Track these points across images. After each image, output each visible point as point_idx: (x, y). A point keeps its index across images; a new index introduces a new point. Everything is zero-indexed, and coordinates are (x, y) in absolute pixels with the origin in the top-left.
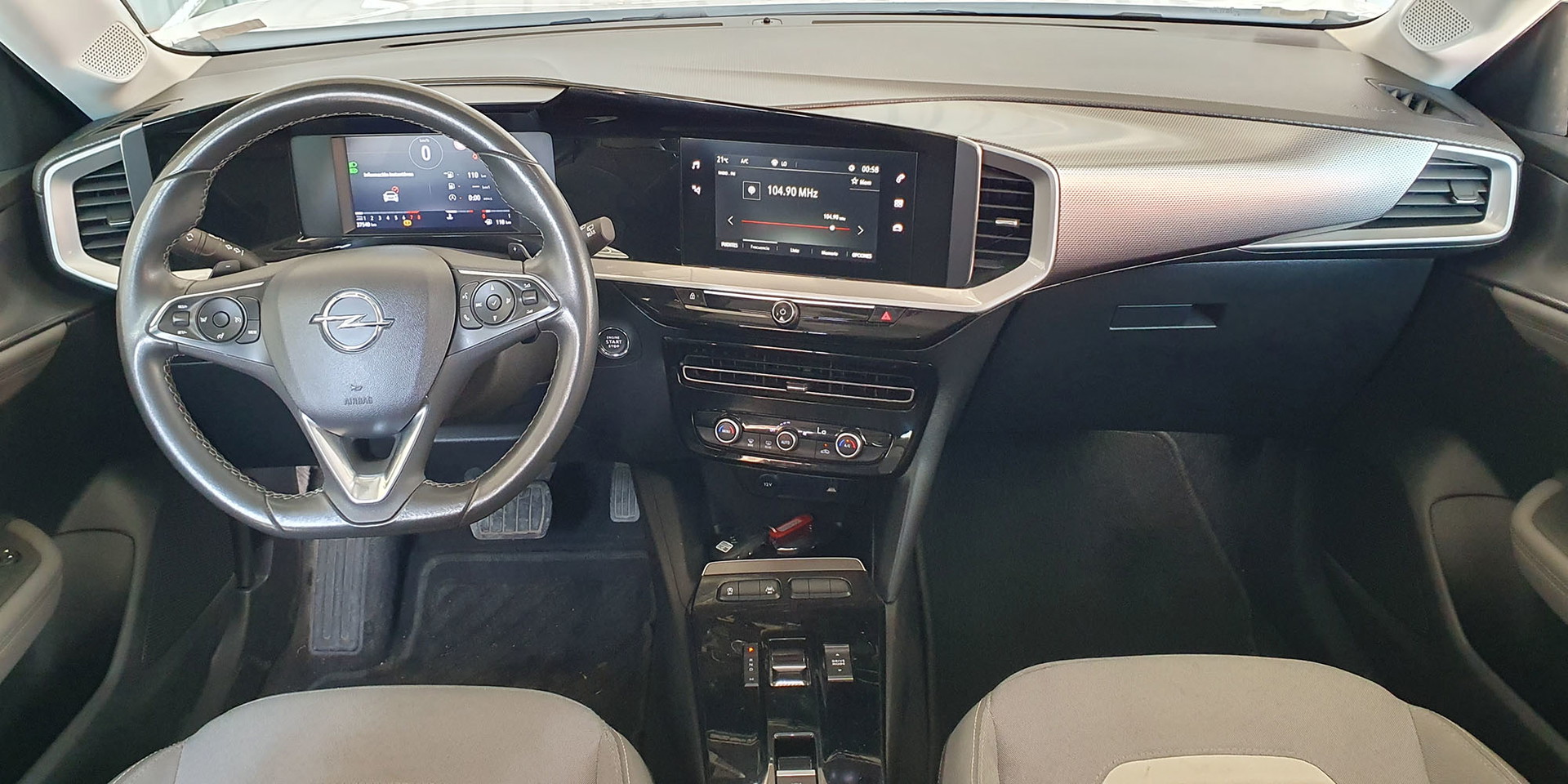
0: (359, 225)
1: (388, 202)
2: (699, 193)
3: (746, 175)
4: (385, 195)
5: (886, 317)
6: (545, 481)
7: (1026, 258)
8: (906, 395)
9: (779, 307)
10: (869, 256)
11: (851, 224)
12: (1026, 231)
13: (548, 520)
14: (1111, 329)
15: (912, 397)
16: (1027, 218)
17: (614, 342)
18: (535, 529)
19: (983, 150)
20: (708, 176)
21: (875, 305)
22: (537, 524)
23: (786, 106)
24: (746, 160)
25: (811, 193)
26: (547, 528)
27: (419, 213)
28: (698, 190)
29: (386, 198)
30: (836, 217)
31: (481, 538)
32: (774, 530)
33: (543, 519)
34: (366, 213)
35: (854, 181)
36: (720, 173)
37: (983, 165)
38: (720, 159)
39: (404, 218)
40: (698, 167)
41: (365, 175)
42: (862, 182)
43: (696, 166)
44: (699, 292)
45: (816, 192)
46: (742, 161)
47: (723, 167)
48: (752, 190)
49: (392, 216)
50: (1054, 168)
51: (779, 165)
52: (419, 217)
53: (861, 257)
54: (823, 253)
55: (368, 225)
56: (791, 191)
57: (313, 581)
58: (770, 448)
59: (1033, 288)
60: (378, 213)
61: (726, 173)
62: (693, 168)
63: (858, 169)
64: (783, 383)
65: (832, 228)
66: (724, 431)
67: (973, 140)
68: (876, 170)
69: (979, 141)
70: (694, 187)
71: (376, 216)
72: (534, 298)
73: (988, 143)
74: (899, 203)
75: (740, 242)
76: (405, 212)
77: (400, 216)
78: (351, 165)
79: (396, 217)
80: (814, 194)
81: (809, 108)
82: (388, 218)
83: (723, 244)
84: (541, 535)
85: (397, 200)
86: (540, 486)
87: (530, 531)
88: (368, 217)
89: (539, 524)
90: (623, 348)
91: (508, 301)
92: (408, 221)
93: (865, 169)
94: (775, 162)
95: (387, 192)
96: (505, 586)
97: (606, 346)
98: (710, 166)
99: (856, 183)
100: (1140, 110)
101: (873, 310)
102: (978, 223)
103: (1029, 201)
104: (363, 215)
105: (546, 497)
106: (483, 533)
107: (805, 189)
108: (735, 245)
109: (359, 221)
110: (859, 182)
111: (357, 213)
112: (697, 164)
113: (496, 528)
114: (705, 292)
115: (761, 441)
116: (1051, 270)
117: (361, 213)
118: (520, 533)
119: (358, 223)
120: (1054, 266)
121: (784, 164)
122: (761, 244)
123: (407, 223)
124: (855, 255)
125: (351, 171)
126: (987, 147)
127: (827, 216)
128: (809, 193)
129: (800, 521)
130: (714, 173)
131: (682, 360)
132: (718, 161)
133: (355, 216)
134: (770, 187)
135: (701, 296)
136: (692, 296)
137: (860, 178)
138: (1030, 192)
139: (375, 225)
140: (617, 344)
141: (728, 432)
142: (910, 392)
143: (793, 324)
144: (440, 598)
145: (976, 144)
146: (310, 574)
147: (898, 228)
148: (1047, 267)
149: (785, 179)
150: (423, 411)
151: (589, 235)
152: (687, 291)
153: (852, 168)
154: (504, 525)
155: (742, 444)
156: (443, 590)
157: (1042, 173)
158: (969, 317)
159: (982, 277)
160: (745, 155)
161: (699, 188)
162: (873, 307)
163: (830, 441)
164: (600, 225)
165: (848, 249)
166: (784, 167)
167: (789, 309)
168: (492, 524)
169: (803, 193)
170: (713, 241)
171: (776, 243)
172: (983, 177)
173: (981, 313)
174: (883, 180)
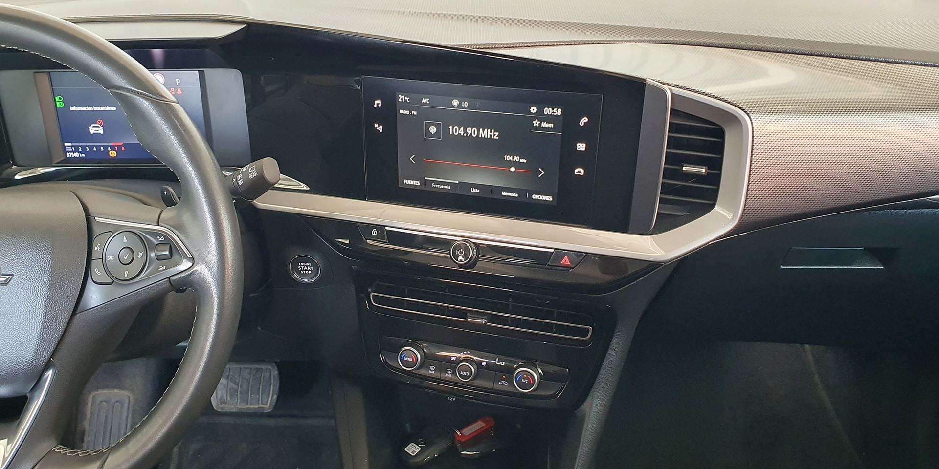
0: (68, 155)
1: (94, 133)
2: (381, 131)
3: (426, 115)
4: (91, 128)
5: (566, 261)
6: (275, 363)
7: (713, 206)
8: (585, 332)
9: (458, 247)
10: (549, 198)
11: (532, 166)
12: (714, 179)
13: (275, 397)
14: (782, 267)
15: (590, 335)
16: (716, 165)
17: (306, 268)
18: (264, 404)
19: (672, 94)
20: (389, 115)
21: (555, 249)
22: (266, 400)
23: (468, 45)
24: (427, 100)
25: (492, 134)
26: (274, 404)
27: (124, 145)
28: (380, 128)
29: (92, 130)
30: (517, 158)
31: (219, 410)
32: (459, 433)
33: (271, 396)
34: (74, 144)
35: (536, 123)
36: (401, 112)
37: (671, 109)
38: (401, 98)
39: (109, 149)
40: (380, 105)
41: (72, 109)
42: (544, 125)
43: (378, 104)
44: (380, 228)
45: (497, 134)
46: (423, 101)
47: (405, 106)
48: (433, 130)
49: (98, 147)
50: (748, 114)
51: (460, 105)
52: (123, 148)
53: (541, 198)
54: (504, 193)
55: (76, 155)
56: (472, 131)
57: (85, 439)
58: (450, 376)
59: (720, 238)
60: (85, 144)
61: (407, 112)
62: (375, 106)
63: (540, 111)
64: (464, 314)
65: (513, 169)
66: (405, 359)
67: (661, 83)
68: (558, 112)
69: (668, 84)
70: (376, 125)
71: (84, 148)
72: (167, 253)
73: (677, 87)
74: (581, 147)
75: (422, 180)
76: (110, 144)
77: (105, 147)
78: (57, 98)
79: (102, 148)
80: (494, 135)
81: (492, 48)
82: (95, 149)
83: (405, 181)
84: (269, 409)
85: (101, 132)
86: (269, 367)
87: (260, 406)
88: (77, 148)
89: (268, 400)
90: (312, 275)
91: (140, 255)
92: (113, 152)
93: (548, 111)
94: (456, 103)
95: (93, 125)
96: (244, 445)
97: (299, 272)
98: (391, 106)
99: (538, 125)
100: (827, 56)
101: (552, 253)
102: (664, 168)
103: (719, 148)
104: (71, 146)
105: (274, 376)
106: (221, 406)
107: (486, 130)
108: (417, 183)
109: (69, 152)
110: (540, 124)
111: (66, 144)
112: (378, 102)
113: (232, 402)
114: (387, 228)
115: (442, 370)
116: (740, 220)
117: (70, 144)
118: (252, 407)
119: (67, 153)
120: (742, 216)
121: (466, 104)
122: (443, 182)
123: (113, 154)
124: (535, 197)
125: (58, 105)
126: (677, 91)
127: (509, 158)
128: (489, 134)
129: (484, 425)
130: (395, 112)
131: (370, 286)
132: (400, 100)
133: (65, 146)
134: (451, 127)
135: (382, 232)
136: (374, 232)
137: (541, 120)
138: (720, 138)
139: (83, 155)
140: (309, 270)
141: (410, 359)
142: (588, 330)
143: (472, 264)
144: (191, 453)
145: (666, 88)
146: (83, 433)
147: (580, 171)
148: (734, 216)
149: (466, 120)
150: (50, 373)
151: (251, 176)
152: (368, 227)
153: (533, 110)
154: (239, 400)
155: (423, 372)
156: (194, 446)
157: (734, 120)
158: (652, 266)
159: (666, 223)
160: (426, 93)
161: (381, 127)
162: (552, 250)
163: (508, 372)
164: (262, 166)
165: (527, 191)
166: (465, 108)
167: (467, 249)
168: (229, 398)
169: (485, 133)
170: (395, 179)
171: (458, 182)
172: (671, 121)
173: (665, 262)
174: (567, 124)
